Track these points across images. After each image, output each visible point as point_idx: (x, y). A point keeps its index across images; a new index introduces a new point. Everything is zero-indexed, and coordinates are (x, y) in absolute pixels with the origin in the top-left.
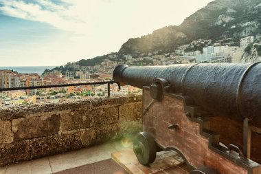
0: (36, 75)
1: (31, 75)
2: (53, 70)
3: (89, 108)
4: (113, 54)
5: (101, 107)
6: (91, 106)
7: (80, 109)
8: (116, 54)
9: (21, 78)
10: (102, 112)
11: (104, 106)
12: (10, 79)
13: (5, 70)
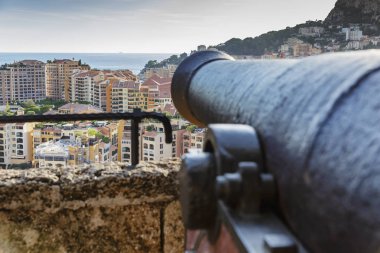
0: (127, 73)
1: (117, 73)
2: (164, 63)
3: (46, 202)
4: (310, 24)
5: (92, 202)
6: (55, 196)
7: (14, 205)
8: (318, 24)
9: (96, 79)
10: (97, 221)
11: (105, 201)
12: (74, 82)
13: (64, 61)
